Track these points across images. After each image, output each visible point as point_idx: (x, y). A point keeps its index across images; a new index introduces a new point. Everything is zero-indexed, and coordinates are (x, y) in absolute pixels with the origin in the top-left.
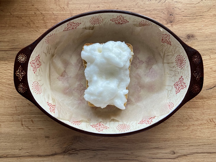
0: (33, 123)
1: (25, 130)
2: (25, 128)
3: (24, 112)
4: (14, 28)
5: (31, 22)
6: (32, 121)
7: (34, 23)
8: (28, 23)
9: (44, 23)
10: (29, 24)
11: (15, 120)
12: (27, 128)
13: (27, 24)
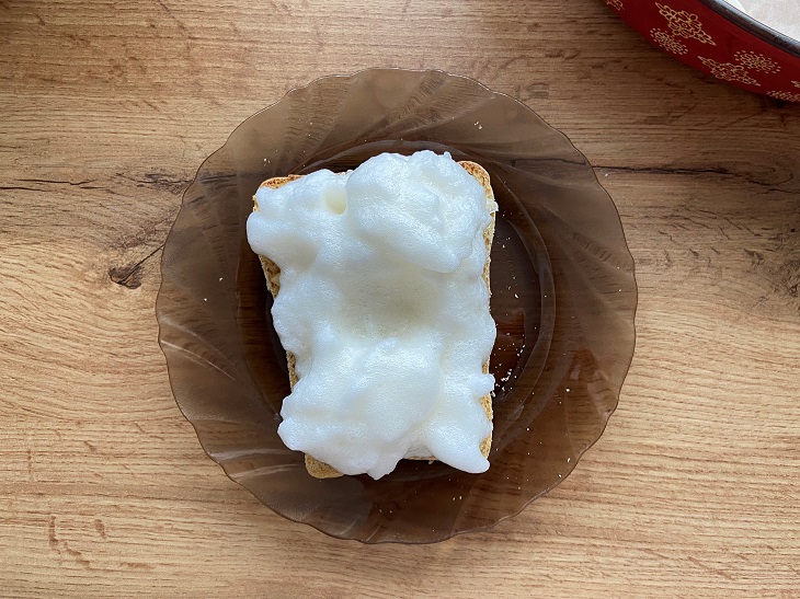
0: (103, 535)
1: (65, 565)
2: (67, 556)
3: (66, 482)
4: (48, 84)
5: (130, 63)
6: (100, 526)
7: (143, 70)
8: (117, 67)
9: (188, 71)
10: (119, 72)
11: (20, 515)
12: (74, 558)
13: (111, 72)
